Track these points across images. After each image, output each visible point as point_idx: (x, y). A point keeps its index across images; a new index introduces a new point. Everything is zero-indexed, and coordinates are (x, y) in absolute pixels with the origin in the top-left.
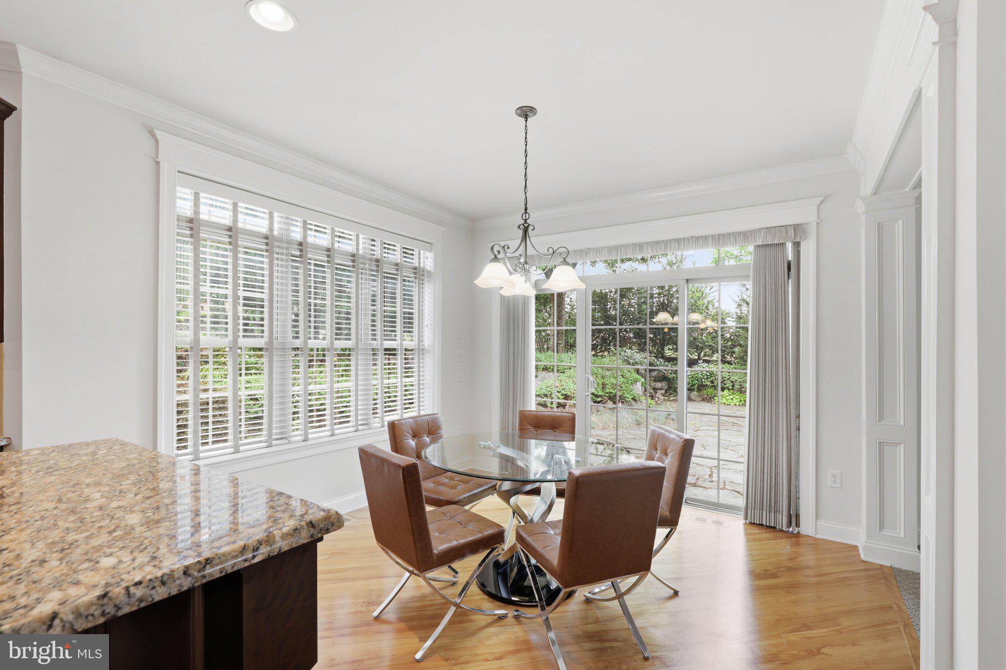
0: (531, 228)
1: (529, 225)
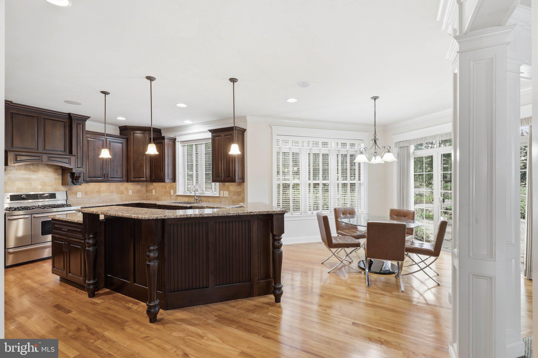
0: (377, 140)
1: (376, 139)
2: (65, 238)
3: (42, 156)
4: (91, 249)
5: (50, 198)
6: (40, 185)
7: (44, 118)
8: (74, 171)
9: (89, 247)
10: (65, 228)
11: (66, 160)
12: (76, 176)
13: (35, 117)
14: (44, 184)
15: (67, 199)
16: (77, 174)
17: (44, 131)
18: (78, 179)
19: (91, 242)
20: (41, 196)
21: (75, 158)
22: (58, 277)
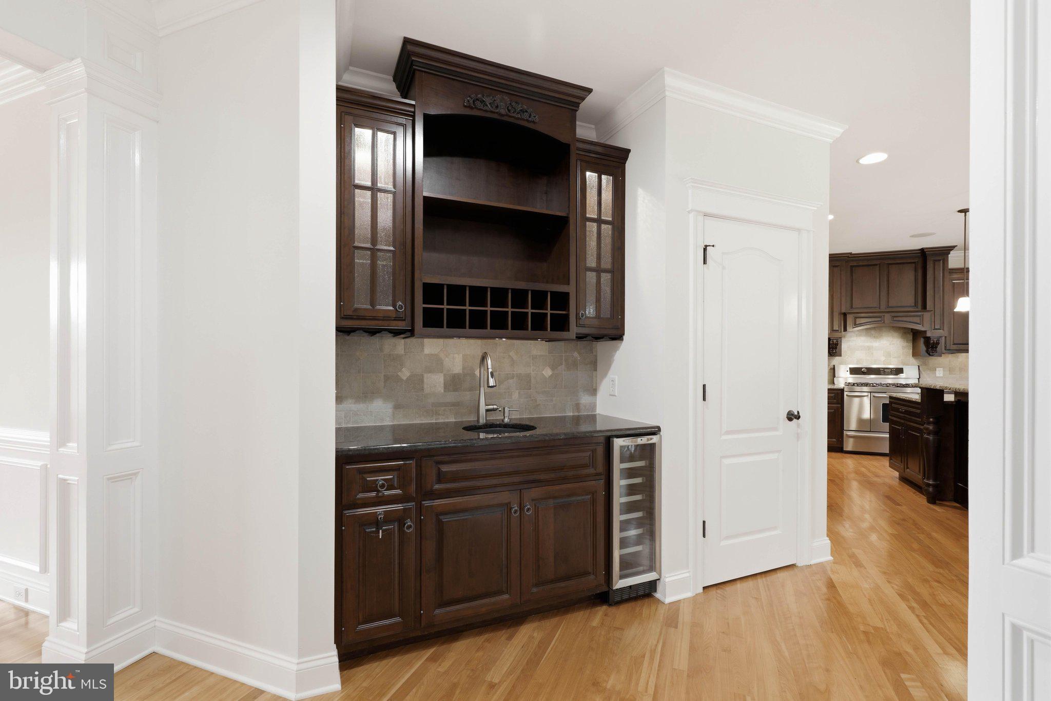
2: (903, 421)
3: (884, 316)
4: (931, 438)
5: (895, 375)
6: (884, 356)
7: (887, 264)
8: (928, 334)
9: (929, 434)
10: (903, 409)
11: (917, 320)
12: (932, 342)
13: (877, 265)
14: (888, 355)
15: (920, 378)
16: (934, 340)
17: (888, 281)
18: (936, 347)
19: (931, 427)
20: (884, 372)
21: (931, 316)
22: (897, 474)
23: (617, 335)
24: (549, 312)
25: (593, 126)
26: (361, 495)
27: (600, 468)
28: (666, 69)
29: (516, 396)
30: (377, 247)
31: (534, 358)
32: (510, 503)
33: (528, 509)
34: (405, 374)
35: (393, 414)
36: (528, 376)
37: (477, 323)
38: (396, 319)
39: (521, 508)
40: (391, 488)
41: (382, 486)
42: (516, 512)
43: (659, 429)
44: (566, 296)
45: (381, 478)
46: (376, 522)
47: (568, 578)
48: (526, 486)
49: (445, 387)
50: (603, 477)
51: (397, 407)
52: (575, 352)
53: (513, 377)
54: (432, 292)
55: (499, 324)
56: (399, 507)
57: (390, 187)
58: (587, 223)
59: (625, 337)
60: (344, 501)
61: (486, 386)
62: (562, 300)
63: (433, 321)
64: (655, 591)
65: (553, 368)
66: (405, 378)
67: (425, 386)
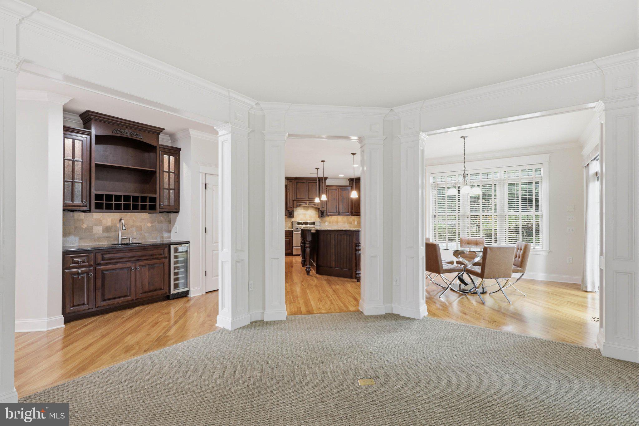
3: (307, 202)
6: (309, 217)
7: (308, 182)
8: (321, 209)
13: (305, 182)
15: (320, 226)
16: (323, 211)
18: (323, 214)
23: (177, 212)
24: (148, 204)
25: (169, 136)
26: (72, 265)
27: (167, 255)
28: (189, 129)
29: (135, 233)
30: (74, 181)
31: (143, 219)
32: (131, 267)
33: (138, 269)
34: (84, 226)
35: (79, 241)
36: (141, 226)
37: (118, 208)
38: (83, 206)
39: (135, 268)
40: (84, 262)
41: (81, 262)
42: (133, 269)
43: (189, 242)
44: (155, 198)
45: (79, 260)
46: (78, 274)
47: (153, 291)
48: (137, 261)
49: (103, 231)
50: (168, 258)
51: (81, 239)
52: (161, 217)
53: (134, 227)
54: (99, 197)
55: (127, 208)
56: (87, 269)
57: (80, 159)
58: (164, 173)
59: (180, 212)
60: (65, 267)
61: (122, 229)
62: (153, 200)
63: (99, 207)
64: (188, 295)
65: (152, 223)
66: (84, 228)
67: (94, 231)
